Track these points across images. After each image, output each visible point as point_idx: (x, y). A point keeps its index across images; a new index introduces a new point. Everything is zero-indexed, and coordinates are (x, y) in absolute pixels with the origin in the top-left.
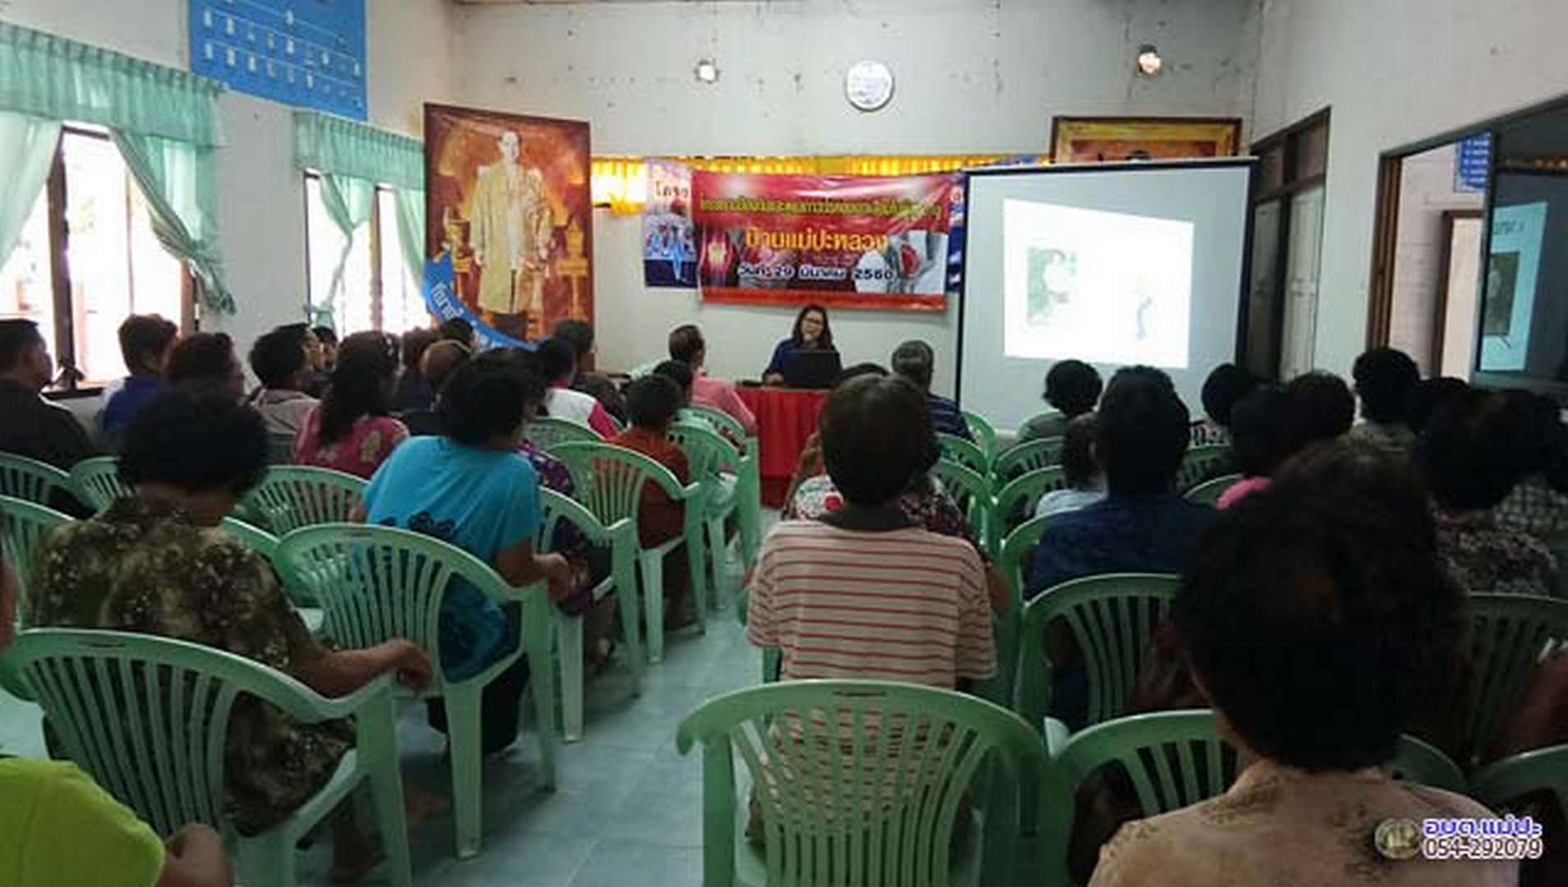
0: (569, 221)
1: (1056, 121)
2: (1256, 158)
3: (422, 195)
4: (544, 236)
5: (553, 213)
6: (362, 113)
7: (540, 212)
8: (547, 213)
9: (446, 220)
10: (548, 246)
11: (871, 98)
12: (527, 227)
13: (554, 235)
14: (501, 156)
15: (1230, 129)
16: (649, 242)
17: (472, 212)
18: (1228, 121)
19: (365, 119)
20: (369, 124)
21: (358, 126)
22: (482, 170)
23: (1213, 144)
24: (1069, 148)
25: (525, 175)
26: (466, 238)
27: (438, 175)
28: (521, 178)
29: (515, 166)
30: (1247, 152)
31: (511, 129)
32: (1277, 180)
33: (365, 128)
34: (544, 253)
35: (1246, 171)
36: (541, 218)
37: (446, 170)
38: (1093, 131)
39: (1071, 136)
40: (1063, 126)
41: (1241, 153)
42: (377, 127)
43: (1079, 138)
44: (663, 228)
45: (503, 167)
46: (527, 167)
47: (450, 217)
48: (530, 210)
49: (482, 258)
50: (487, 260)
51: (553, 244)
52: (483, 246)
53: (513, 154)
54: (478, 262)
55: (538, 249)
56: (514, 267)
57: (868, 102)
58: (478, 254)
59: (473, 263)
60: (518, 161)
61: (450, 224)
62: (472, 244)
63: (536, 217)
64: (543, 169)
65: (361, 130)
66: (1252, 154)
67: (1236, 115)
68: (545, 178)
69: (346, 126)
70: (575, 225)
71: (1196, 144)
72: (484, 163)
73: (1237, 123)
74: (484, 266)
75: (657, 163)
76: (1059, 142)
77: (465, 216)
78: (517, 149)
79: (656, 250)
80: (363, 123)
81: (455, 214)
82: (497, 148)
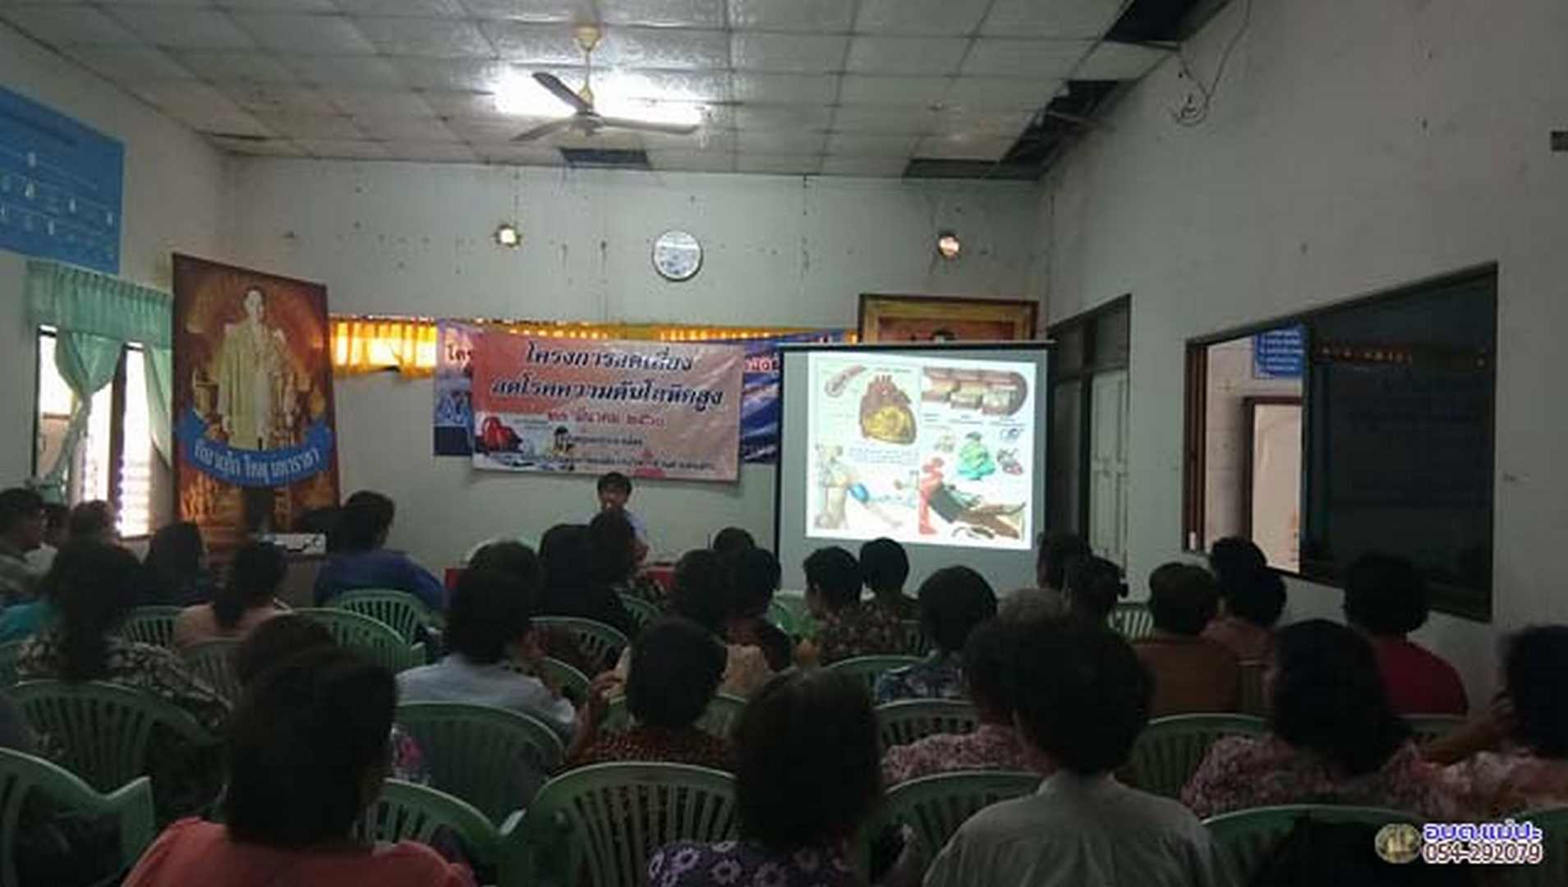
0: (312, 385)
1: (863, 298)
2: (1052, 341)
3: (169, 352)
4: (288, 403)
5: (296, 377)
6: (113, 265)
7: (284, 376)
8: (291, 379)
9: (194, 382)
10: (293, 413)
11: (679, 268)
12: (273, 390)
13: (298, 401)
14: (246, 315)
15: (1028, 311)
16: (440, 408)
17: (220, 375)
18: (1024, 303)
19: (116, 272)
20: (121, 277)
21: (107, 280)
22: (228, 328)
23: (1012, 324)
24: (876, 325)
25: (271, 336)
26: (214, 403)
27: (186, 331)
28: (266, 340)
29: (260, 326)
30: (1044, 334)
31: (256, 288)
32: (1076, 360)
33: (115, 283)
34: (289, 420)
35: (1044, 352)
36: (285, 383)
37: (194, 328)
38: (897, 310)
39: (877, 313)
40: (869, 303)
41: (1038, 335)
42: (129, 280)
43: (884, 315)
44: (455, 394)
45: (249, 328)
46: (271, 328)
47: (197, 378)
48: (275, 374)
49: (230, 425)
50: (235, 429)
51: (298, 410)
52: (230, 412)
53: (258, 311)
54: (226, 429)
55: (284, 416)
56: (260, 434)
57: (677, 272)
58: (225, 420)
59: (221, 429)
60: (263, 321)
61: (197, 386)
62: (221, 409)
63: (280, 382)
64: (285, 331)
65: (110, 285)
66: (1049, 337)
67: (1030, 297)
68: (288, 339)
69: (92, 279)
70: (317, 390)
71: (999, 324)
72: (231, 321)
73: (1034, 305)
74: (233, 433)
75: (449, 325)
76: (866, 319)
77: (213, 378)
78: (261, 309)
79: (449, 417)
80: (111, 276)
81: (204, 377)
82: (243, 308)
